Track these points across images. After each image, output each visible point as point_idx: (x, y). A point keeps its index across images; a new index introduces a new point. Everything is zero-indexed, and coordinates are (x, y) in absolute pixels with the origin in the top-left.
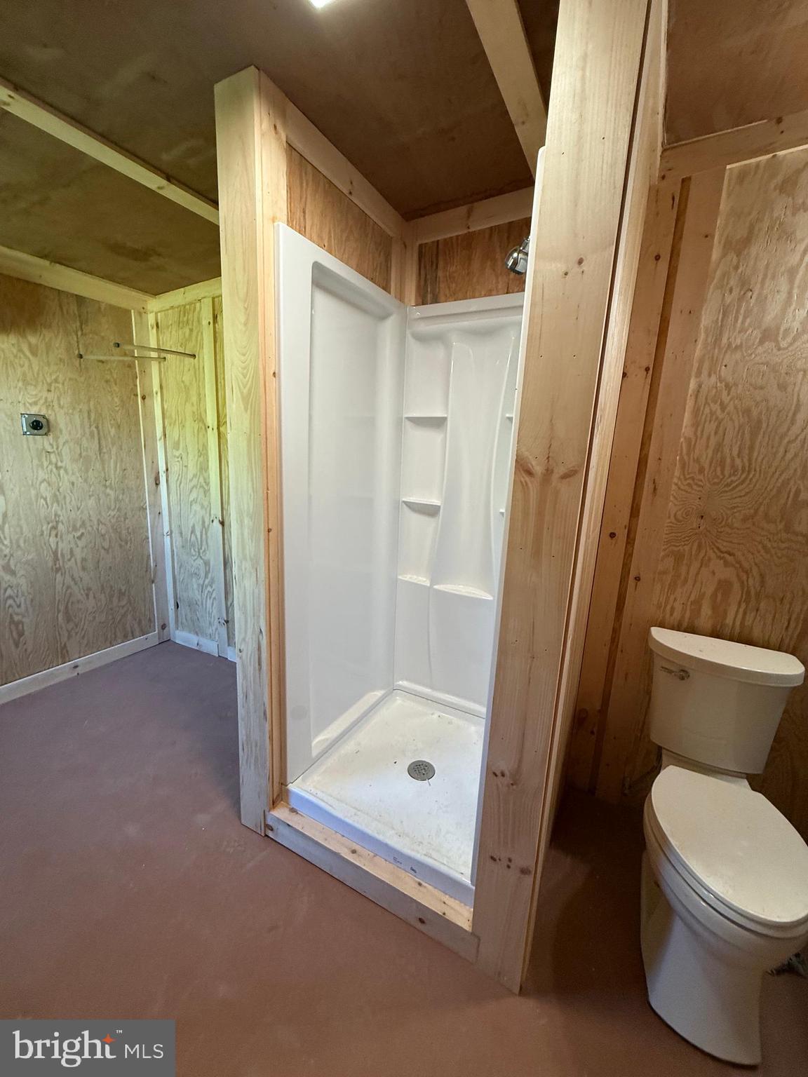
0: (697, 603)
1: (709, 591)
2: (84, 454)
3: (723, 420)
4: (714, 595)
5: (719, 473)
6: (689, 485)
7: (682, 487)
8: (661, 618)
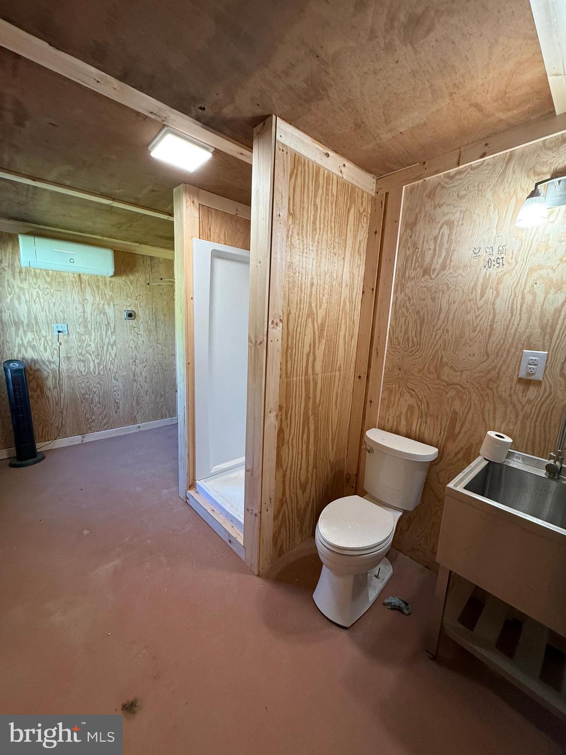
0: (399, 417)
1: (404, 410)
2: (149, 328)
3: (407, 316)
4: (407, 413)
5: (407, 346)
6: (394, 351)
7: (391, 352)
8: (383, 425)
